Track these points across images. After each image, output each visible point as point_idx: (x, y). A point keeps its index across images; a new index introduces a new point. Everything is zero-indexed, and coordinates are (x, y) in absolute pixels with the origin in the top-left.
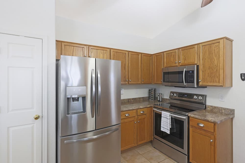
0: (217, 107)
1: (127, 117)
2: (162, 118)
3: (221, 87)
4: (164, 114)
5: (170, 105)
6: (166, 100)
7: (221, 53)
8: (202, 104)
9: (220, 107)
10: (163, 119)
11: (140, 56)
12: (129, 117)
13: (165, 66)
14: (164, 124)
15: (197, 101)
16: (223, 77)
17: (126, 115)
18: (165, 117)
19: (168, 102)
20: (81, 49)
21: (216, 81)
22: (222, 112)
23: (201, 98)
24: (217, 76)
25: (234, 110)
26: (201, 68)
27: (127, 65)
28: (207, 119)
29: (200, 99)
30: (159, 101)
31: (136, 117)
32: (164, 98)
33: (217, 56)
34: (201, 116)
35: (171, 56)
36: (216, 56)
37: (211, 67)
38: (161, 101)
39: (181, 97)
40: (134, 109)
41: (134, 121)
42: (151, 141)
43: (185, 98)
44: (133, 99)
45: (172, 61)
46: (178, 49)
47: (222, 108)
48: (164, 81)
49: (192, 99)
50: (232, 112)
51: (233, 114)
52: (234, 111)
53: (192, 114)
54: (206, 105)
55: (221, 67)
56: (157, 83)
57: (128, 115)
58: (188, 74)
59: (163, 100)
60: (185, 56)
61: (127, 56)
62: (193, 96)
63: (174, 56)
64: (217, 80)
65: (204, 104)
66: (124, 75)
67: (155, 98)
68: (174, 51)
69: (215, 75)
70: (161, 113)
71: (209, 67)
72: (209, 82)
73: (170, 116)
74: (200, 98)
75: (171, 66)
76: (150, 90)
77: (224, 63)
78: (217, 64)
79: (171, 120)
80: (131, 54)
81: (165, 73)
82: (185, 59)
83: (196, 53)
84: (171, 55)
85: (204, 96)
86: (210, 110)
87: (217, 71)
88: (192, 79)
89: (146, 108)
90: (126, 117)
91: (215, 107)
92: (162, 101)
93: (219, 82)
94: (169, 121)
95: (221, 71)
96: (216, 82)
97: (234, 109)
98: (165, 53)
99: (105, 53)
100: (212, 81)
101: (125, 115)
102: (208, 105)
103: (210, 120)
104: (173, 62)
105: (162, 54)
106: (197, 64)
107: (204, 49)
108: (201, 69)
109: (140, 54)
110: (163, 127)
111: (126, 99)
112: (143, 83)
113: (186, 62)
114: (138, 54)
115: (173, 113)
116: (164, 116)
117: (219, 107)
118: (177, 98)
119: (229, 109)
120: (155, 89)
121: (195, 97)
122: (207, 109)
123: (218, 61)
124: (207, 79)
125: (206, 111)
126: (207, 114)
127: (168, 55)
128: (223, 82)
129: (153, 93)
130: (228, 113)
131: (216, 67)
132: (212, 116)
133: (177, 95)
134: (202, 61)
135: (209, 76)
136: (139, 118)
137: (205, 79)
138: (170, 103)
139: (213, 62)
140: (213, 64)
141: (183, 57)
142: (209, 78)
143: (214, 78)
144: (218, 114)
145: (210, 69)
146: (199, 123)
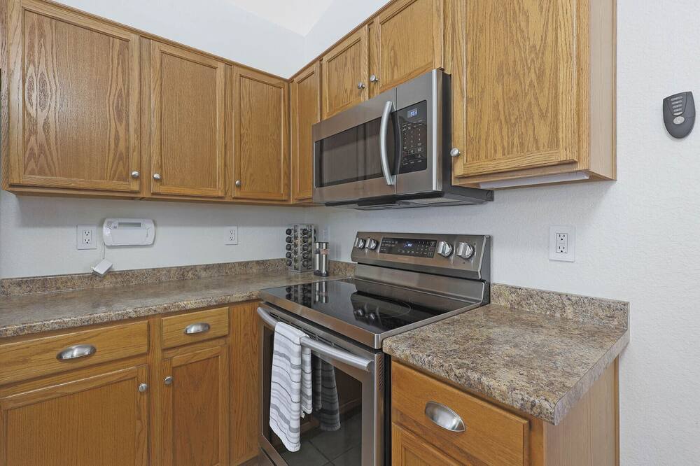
0: (541, 293)
2: (274, 361)
4: (284, 340)
5: (353, 288)
8: (471, 278)
9: (556, 294)
11: (220, 74)
13: (325, 118)
15: (452, 265)
16: (575, 106)
17: (60, 355)
18: (284, 356)
21: (536, 141)
22: (565, 320)
23: (469, 251)
24: (541, 110)
25: (625, 304)
26: (459, 84)
29: (461, 254)
30: (319, 273)
31: (157, 355)
32: (342, 261)
34: (448, 355)
35: (346, 65)
37: (508, 69)
38: (324, 271)
39: (390, 251)
40: (133, 315)
41: (135, 380)
43: (405, 254)
44: (207, 268)
45: (349, 88)
46: (369, 22)
47: (564, 298)
48: (319, 183)
49: (433, 256)
50: (616, 317)
51: (622, 333)
52: (627, 311)
54: (488, 286)
55: (562, 48)
57: (85, 352)
60: (393, 48)
61: (137, 55)
62: (436, 246)
63: (354, 61)
64: (543, 132)
65: (483, 281)
66: (116, 145)
68: (354, 38)
69: (530, 104)
70: (274, 331)
71: (501, 66)
72: (499, 155)
74: (464, 250)
76: (289, 232)
78: (544, 39)
80: (163, 53)
82: (394, 64)
83: (438, 11)
84: (346, 59)
85: (482, 243)
86: (506, 308)
87: (540, 76)
88: (420, 150)
89: (220, 305)
90: (62, 366)
91: (530, 295)
92: (327, 275)
93: (554, 143)
95: (567, 74)
96: (538, 148)
97: (626, 300)
98: (325, 59)
100: (516, 141)
101: (54, 354)
102: (500, 282)
103: (502, 394)
104: (351, 91)
106: (442, 70)
108: (462, 92)
110: (277, 409)
111: (169, 270)
112: (236, 193)
113: (400, 74)
114: (213, 63)
116: (282, 351)
117: (550, 293)
118: (379, 256)
119: (601, 300)
121: (444, 248)
122: (492, 302)
123: (550, 20)
124: (490, 138)
125: (487, 313)
126: (491, 336)
127: (336, 65)
128: (579, 141)
129: (299, 241)
130: (596, 322)
131: (537, 58)
132: (515, 352)
133: (377, 243)
134: (466, 44)
135: (499, 118)
136: (171, 358)
137: (480, 138)
138: (356, 281)
139: (519, 36)
140: (522, 44)
141: (386, 55)
142: (501, 128)
143: (523, 124)
144: (544, 330)
145: (505, 78)
146: (436, 406)
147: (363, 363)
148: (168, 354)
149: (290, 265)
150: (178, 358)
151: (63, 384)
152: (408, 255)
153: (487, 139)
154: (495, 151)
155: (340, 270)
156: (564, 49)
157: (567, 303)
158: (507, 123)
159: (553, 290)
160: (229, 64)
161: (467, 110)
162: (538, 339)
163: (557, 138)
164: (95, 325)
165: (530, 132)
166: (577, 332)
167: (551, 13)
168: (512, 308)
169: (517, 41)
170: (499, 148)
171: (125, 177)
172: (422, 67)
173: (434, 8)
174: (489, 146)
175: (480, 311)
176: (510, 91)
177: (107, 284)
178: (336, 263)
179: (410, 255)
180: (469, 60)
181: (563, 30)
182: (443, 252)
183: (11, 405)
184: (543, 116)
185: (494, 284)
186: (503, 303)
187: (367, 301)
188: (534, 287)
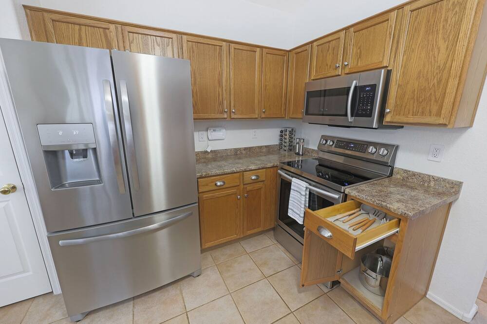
0: (419, 175)
1: (220, 188)
2: (291, 193)
3: (442, 128)
4: (297, 185)
5: (317, 163)
6: (312, 152)
7: (466, 26)
8: (385, 164)
9: (427, 175)
10: (293, 194)
11: (258, 54)
12: (224, 187)
13: (312, 78)
14: (295, 203)
15: (374, 157)
16: (452, 100)
17: (219, 184)
18: (297, 191)
19: (315, 155)
20: (102, 33)
21: (430, 112)
22: (429, 187)
23: (386, 152)
24: (436, 98)
25: (461, 183)
26: (395, 78)
27: (224, 75)
28: (386, 206)
29: (381, 153)
30: (298, 154)
31: (242, 186)
32: (310, 148)
33: (451, 38)
34: (373, 196)
35: (328, 51)
36: (448, 37)
37: (423, 75)
38: (301, 153)
39: (340, 147)
40: (235, 171)
41: (235, 194)
42: (273, 228)
43: (349, 150)
44: (245, 149)
45: (329, 63)
46: (347, 29)
47: (431, 178)
48: (307, 113)
49: (365, 153)
50: (454, 188)
51: (456, 194)
52: (461, 186)
53: (355, 189)
54: (392, 169)
55: (453, 72)
56: (294, 116)
57: (222, 183)
58: (360, 95)
59: (306, 151)
60: (359, 48)
61: (225, 53)
62: (368, 147)
63: (334, 50)
64: (435, 109)
65: (390, 166)
66: (219, 98)
67: (292, 148)
68: (336, 36)
69: (431, 94)
70: (291, 181)
71: (420, 72)
72: (410, 115)
73: (308, 190)
74: (383, 151)
75: (325, 76)
76: (282, 132)
77: (468, 59)
78: (445, 64)
79: (308, 197)
80: (235, 49)
81: (310, 95)
82: (359, 56)
83: (390, 34)
84: (329, 47)
85: (393, 149)
86: (400, 179)
87: (439, 82)
88: (369, 107)
89: (263, 168)
90: (216, 188)
91: (414, 174)
92: (303, 155)
93: (439, 114)
94: (304, 199)
95: (452, 84)
96: (430, 116)
97: (462, 181)
98: (315, 44)
99: (168, 46)
100: (420, 110)
101: (214, 184)
102: (400, 167)
104: (330, 66)
105: (309, 47)
106: (387, 67)
107: (416, 20)
108: (396, 81)
109: (258, 49)
110: (292, 209)
111: (231, 150)
112: (263, 116)
113: (362, 64)
114: (255, 49)
115: (314, 183)
116: (296, 189)
117: (424, 174)
118: (333, 149)
119: (449, 180)
120: (293, 130)
121: (371, 149)
122: (393, 176)
123: (451, 55)
124: (407, 107)
125: (390, 181)
126: (392, 191)
127: (322, 49)
128: (451, 115)
129: (287, 137)
130: (444, 189)
131: (440, 73)
132: (401, 197)
133: (334, 143)
134: (403, 56)
135: (413, 98)
136: (246, 188)
137: (402, 105)
138: (319, 159)
139: (433, 59)
140: (433, 64)
141: (355, 51)
142: (414, 102)
143: (426, 103)
144: (417, 191)
145: (421, 79)
146: (322, 227)
147: (337, 196)
148: (245, 186)
149: (282, 148)
150: (249, 188)
151: (217, 194)
152: (351, 150)
153: (405, 106)
154: (409, 113)
155: (309, 152)
156: (454, 72)
157: (432, 180)
158: (417, 100)
159: (426, 173)
160: (262, 47)
161: (397, 90)
162: (413, 194)
163: (441, 112)
164: (225, 174)
165: (428, 108)
166: (433, 192)
167: (451, 53)
168: (403, 179)
169: (431, 62)
170: (411, 112)
171: (223, 112)
172: (375, 63)
173: (388, 33)
174: (406, 110)
175: (387, 180)
176: (422, 85)
177: (210, 156)
178: (306, 149)
179: (352, 150)
180: (404, 64)
181: (455, 62)
182: (371, 151)
183: (205, 199)
184: (436, 101)
185: (396, 168)
186: (399, 176)
187: (323, 169)
188: (416, 171)
